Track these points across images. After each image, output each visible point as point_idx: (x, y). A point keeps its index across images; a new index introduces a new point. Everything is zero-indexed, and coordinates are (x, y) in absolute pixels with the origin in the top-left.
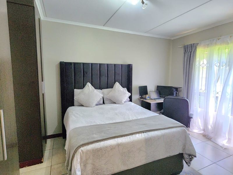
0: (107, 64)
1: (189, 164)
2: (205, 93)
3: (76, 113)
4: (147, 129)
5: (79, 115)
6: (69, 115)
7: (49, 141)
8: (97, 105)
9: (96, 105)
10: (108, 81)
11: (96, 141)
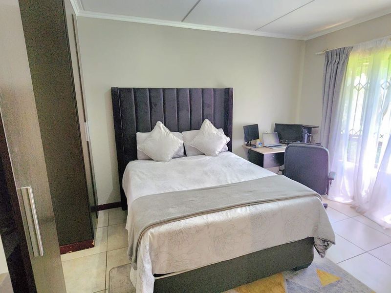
0: (190, 90)
1: (323, 255)
2: (359, 136)
3: (141, 172)
4: (255, 200)
5: (146, 175)
6: (130, 175)
7: (101, 213)
8: (175, 158)
9: (173, 158)
10: (192, 118)
11: (172, 220)
